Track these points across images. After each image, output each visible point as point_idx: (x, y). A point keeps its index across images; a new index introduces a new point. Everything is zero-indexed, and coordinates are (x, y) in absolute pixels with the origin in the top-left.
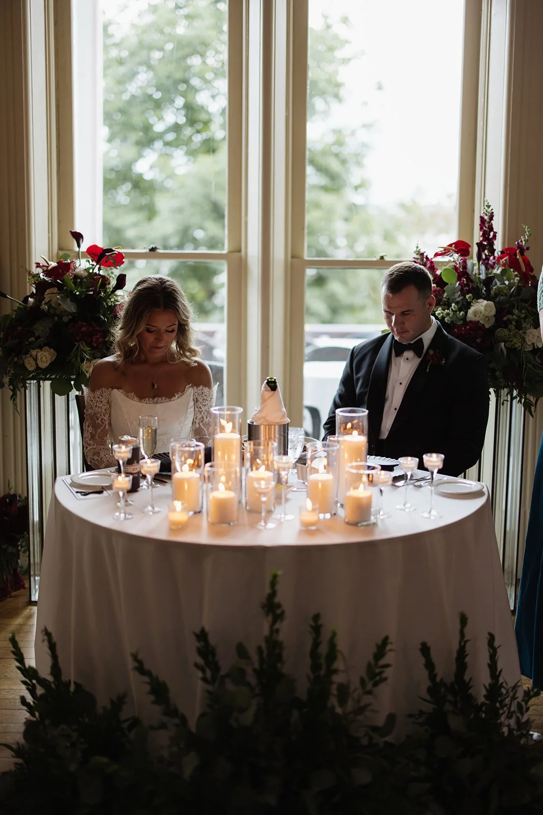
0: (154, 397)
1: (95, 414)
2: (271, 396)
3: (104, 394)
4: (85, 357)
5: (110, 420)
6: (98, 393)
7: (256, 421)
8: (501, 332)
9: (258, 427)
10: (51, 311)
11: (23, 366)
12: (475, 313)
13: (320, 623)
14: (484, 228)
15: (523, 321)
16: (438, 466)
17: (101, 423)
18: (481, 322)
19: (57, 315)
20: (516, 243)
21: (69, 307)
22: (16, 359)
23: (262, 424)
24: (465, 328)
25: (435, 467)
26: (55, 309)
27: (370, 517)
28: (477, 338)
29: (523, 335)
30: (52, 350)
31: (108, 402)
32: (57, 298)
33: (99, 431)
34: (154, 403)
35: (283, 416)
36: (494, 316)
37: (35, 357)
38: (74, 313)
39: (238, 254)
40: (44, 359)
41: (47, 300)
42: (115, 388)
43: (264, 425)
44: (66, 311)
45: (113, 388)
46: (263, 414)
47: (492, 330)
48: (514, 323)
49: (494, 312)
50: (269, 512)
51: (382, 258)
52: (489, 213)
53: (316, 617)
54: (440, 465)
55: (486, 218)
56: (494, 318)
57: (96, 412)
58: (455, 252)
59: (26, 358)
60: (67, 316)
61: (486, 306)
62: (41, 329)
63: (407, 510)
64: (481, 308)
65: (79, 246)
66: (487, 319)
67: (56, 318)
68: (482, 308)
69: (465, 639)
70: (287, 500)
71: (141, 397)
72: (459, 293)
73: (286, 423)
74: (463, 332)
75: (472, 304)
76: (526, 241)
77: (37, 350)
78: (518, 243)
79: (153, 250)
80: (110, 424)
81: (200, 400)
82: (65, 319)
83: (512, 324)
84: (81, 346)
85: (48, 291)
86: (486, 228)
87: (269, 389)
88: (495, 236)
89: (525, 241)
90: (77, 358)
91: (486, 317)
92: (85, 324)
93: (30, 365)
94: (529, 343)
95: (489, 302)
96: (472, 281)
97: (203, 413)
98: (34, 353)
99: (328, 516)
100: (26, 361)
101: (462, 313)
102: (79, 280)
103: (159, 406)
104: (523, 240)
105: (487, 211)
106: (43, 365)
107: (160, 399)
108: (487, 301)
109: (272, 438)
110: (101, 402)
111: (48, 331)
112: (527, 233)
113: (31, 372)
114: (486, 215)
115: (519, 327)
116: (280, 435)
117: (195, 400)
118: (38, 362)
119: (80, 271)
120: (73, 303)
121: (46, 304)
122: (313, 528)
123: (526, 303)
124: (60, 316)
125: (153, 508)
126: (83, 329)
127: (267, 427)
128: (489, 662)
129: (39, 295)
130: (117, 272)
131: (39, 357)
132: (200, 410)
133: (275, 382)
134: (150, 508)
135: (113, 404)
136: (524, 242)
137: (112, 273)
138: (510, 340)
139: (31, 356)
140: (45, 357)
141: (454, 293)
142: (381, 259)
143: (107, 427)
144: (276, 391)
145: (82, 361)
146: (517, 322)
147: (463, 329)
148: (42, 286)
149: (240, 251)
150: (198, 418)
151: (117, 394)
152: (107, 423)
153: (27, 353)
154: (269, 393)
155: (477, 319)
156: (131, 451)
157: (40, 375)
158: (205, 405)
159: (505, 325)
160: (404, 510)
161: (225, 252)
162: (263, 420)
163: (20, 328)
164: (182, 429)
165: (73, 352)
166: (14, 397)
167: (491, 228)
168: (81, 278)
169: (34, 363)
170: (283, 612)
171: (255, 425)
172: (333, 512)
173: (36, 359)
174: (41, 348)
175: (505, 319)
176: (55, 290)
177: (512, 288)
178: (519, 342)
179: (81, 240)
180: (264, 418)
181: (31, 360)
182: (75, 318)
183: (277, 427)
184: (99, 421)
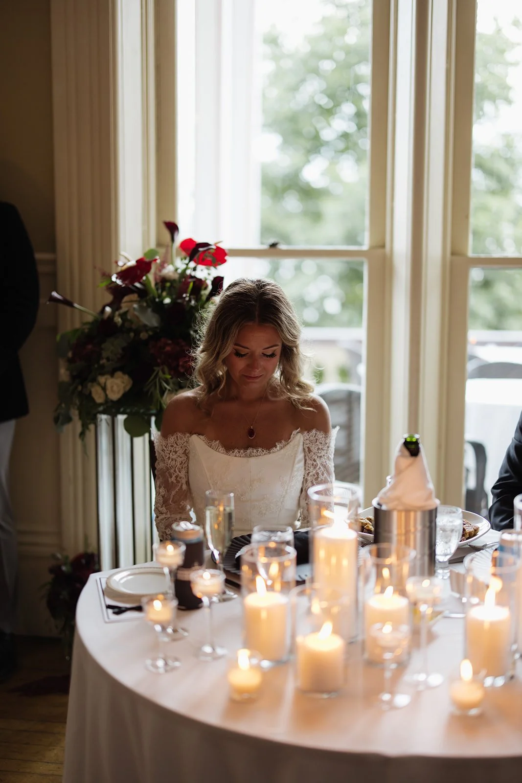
0: (246, 448)
1: (168, 469)
2: (410, 465)
3: (179, 441)
4: (166, 388)
5: (188, 479)
6: (172, 439)
7: (386, 503)
9: (388, 513)
10: (127, 324)
11: (90, 397)
17: (175, 482)
19: (133, 331)
21: (151, 320)
22: (80, 388)
23: (394, 509)
26: (131, 321)
30: (126, 377)
31: (185, 453)
32: (134, 309)
33: (173, 493)
34: (246, 456)
35: (429, 497)
37: (103, 385)
38: (156, 328)
39: (380, 251)
40: (115, 388)
41: (122, 311)
42: (195, 434)
43: (399, 511)
44: (145, 326)
45: (191, 434)
46: (397, 493)
50: (402, 666)
57: (168, 466)
59: (93, 387)
60: (147, 331)
62: (112, 348)
65: (173, 239)
67: (132, 335)
70: (432, 637)
71: (229, 447)
73: (433, 507)
77: (106, 377)
79: (273, 245)
80: (188, 483)
81: (314, 449)
82: (144, 336)
84: (161, 373)
85: (126, 299)
87: (407, 453)
90: (156, 386)
92: (170, 342)
97: (318, 467)
98: (102, 380)
99: (500, 682)
100: (93, 390)
102: (168, 284)
103: (253, 460)
106: (115, 396)
107: (255, 451)
109: (410, 531)
110: (176, 452)
111: (120, 351)
113: (101, 404)
116: (424, 526)
117: (307, 450)
118: (108, 392)
119: (169, 272)
120: (156, 314)
121: (121, 316)
124: (137, 332)
125: (214, 649)
126: (168, 348)
127: (403, 514)
129: (115, 304)
130: (215, 272)
131: (109, 386)
132: (315, 463)
133: (416, 443)
134: (208, 649)
135: (191, 456)
137: (209, 274)
139: (99, 384)
140: (117, 385)
143: (184, 487)
144: (418, 458)
145: (162, 392)
148: (118, 293)
149: (383, 246)
150: (311, 474)
151: (197, 442)
152: (184, 481)
153: (94, 380)
154: (408, 460)
156: (184, 554)
157: (112, 408)
158: (321, 457)
161: (365, 247)
162: (395, 503)
163: (90, 347)
164: (286, 493)
165: (150, 380)
166: (82, 434)
168: (172, 281)
169: (103, 395)
171: (385, 512)
172: (510, 673)
173: (104, 389)
174: (112, 374)
176: (135, 297)
179: (176, 234)
180: (398, 499)
181: (99, 389)
182: (156, 335)
183: (419, 514)
184: (173, 479)
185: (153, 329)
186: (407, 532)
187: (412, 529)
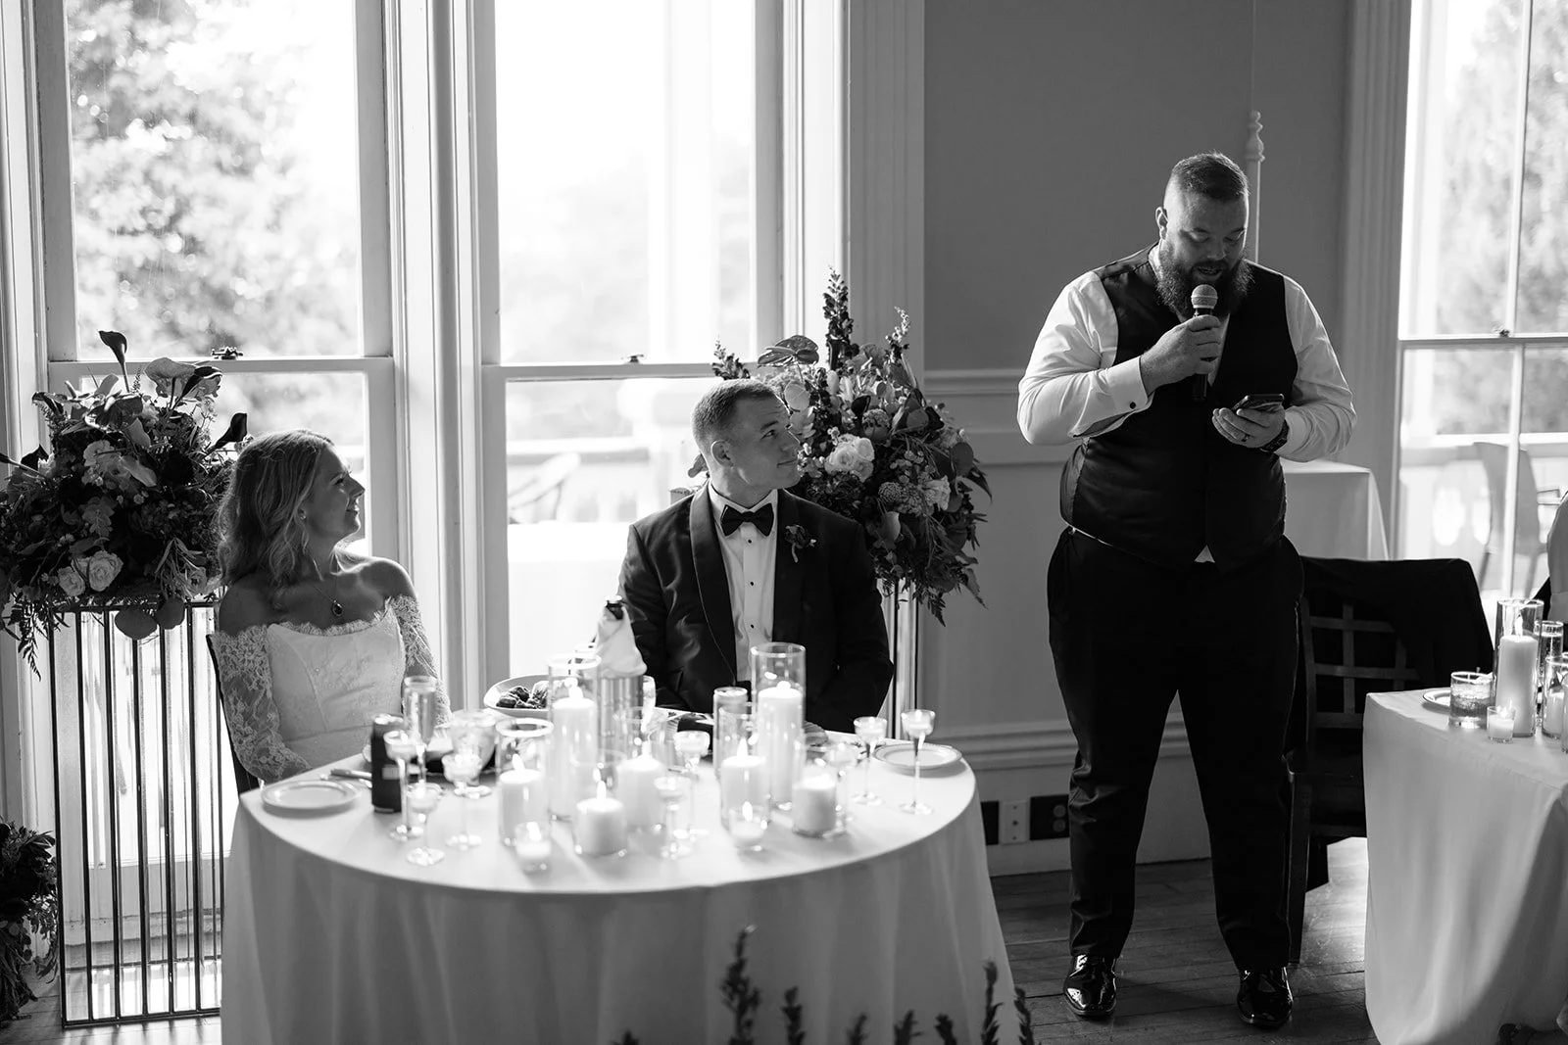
1: (244, 674)
2: (614, 629)
3: (256, 636)
5: (272, 680)
6: (244, 636)
8: (889, 489)
10: (111, 485)
11: (59, 593)
12: (843, 457)
13: (795, 1004)
14: (832, 313)
15: (918, 469)
16: (925, 730)
17: (257, 689)
18: (853, 472)
19: (121, 493)
20: (887, 337)
22: (45, 577)
24: (831, 482)
25: (919, 731)
26: (116, 481)
27: (834, 823)
28: (854, 500)
29: (922, 491)
30: (114, 557)
31: (263, 650)
32: (121, 462)
33: (256, 703)
34: (346, 632)
36: (873, 462)
37: (84, 571)
38: (153, 486)
39: (386, 360)
40: (101, 574)
42: (275, 622)
44: (139, 485)
45: (268, 625)
47: (872, 486)
48: (907, 473)
49: (871, 457)
51: (634, 359)
52: (839, 288)
53: (791, 995)
54: (928, 728)
55: (833, 295)
56: (872, 465)
57: (244, 671)
58: (794, 355)
59: (64, 574)
60: (141, 492)
61: (861, 444)
62: (98, 517)
63: (869, 804)
64: (851, 451)
65: (120, 358)
66: (862, 467)
67: (120, 499)
68: (855, 450)
69: (994, 1003)
71: (323, 626)
72: (812, 424)
74: (830, 492)
75: (835, 444)
76: (904, 336)
77: (85, 559)
78: (890, 338)
79: (230, 355)
80: (274, 690)
81: (406, 618)
82: (139, 499)
83: (903, 474)
85: (89, 449)
86: (835, 313)
88: (850, 326)
89: (901, 334)
91: (861, 464)
92: (171, 505)
93: (71, 587)
94: (930, 504)
95: (863, 439)
96: (831, 406)
98: (83, 563)
100: (64, 579)
101: (821, 458)
104: (898, 332)
105: (834, 285)
106: (100, 586)
108: (861, 437)
110: (252, 651)
111: (109, 522)
112: (904, 321)
114: (833, 291)
115: (914, 480)
116: (633, 694)
118: (90, 580)
120: (147, 469)
122: (758, 848)
123: (920, 436)
124: (128, 493)
126: (171, 516)
128: (1021, 1035)
129: (66, 454)
131: (92, 571)
132: (412, 634)
135: (273, 653)
136: (900, 336)
138: (905, 501)
139: (75, 569)
140: (105, 568)
141: (804, 425)
142: (632, 361)
146: (912, 469)
147: (829, 485)
149: (389, 355)
150: (410, 647)
151: (280, 632)
152: (268, 687)
153: (68, 564)
155: (847, 467)
158: (416, 626)
159: (893, 476)
160: (865, 804)
161: (359, 355)
163: (38, 518)
167: (845, 315)
169: (81, 583)
170: (756, 993)
173: (86, 578)
174: (93, 554)
175: (894, 466)
176: (106, 445)
177: (893, 415)
178: (919, 504)
179: (125, 351)
181: (76, 578)
182: (153, 497)
183: (628, 681)
184: (254, 686)
185: (150, 490)
186: (616, 701)
187: (621, 699)
